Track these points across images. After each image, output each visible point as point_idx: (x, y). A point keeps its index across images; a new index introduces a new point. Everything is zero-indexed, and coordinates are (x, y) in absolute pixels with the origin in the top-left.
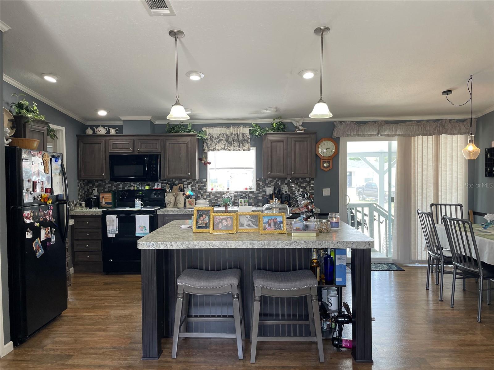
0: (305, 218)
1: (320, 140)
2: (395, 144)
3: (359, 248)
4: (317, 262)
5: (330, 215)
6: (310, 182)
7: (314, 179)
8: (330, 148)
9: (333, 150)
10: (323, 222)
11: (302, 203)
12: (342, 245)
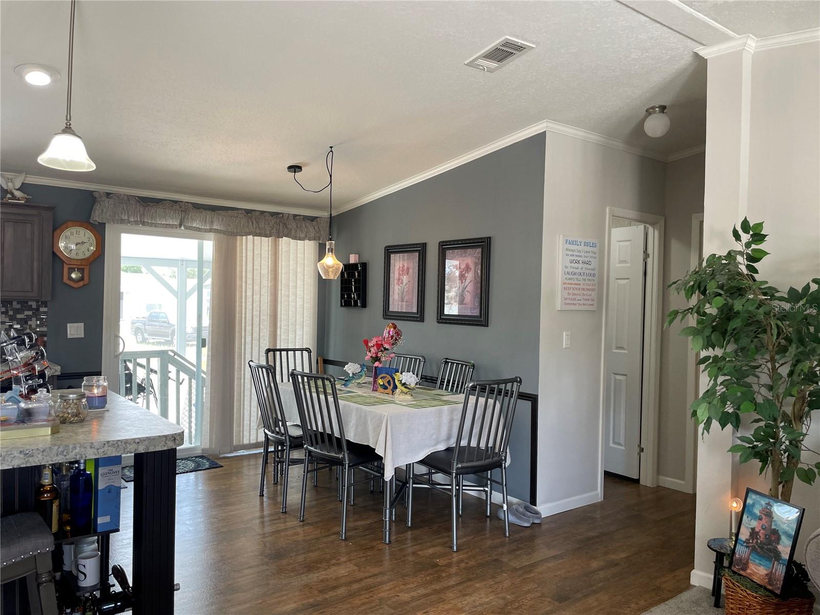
0: (25, 392)
1: (63, 224)
2: (209, 247)
3: (152, 449)
4: (53, 490)
5: (87, 381)
6: (38, 309)
7: (48, 303)
8: (85, 243)
9: (92, 248)
10: (70, 400)
11: (17, 358)
12: (114, 450)
